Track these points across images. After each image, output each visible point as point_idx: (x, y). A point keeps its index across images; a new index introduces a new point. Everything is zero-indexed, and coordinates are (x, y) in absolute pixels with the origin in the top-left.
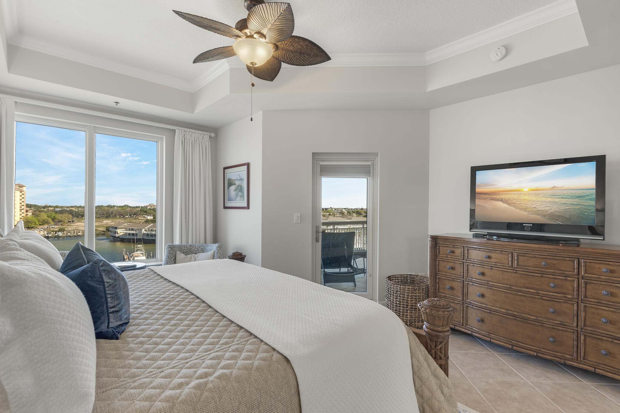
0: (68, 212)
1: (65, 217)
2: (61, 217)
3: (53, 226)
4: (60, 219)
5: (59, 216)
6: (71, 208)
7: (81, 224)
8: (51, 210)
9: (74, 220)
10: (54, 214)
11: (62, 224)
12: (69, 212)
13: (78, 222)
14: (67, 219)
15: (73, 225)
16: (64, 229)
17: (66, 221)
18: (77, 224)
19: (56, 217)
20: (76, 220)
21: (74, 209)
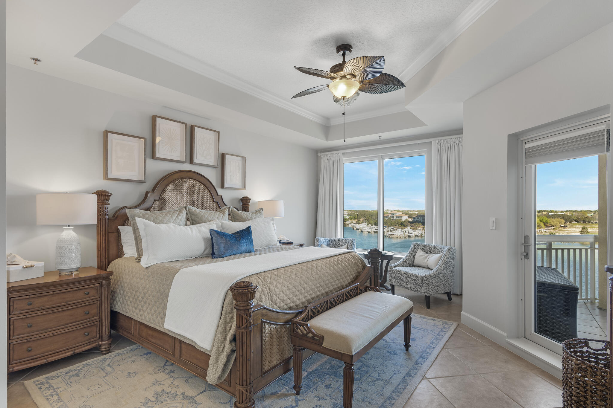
0: (560, 216)
1: (557, 221)
2: (553, 221)
3: (545, 230)
4: (552, 223)
5: (551, 221)
6: (565, 213)
7: (574, 229)
8: (545, 215)
9: (566, 225)
10: (546, 219)
11: (553, 229)
12: (562, 217)
13: (572, 227)
14: (559, 223)
15: (565, 230)
16: (555, 234)
17: (558, 225)
18: (569, 229)
19: (548, 221)
20: (569, 225)
21: (568, 214)
